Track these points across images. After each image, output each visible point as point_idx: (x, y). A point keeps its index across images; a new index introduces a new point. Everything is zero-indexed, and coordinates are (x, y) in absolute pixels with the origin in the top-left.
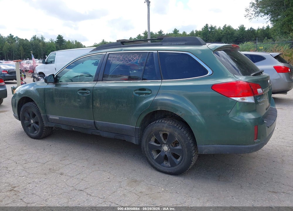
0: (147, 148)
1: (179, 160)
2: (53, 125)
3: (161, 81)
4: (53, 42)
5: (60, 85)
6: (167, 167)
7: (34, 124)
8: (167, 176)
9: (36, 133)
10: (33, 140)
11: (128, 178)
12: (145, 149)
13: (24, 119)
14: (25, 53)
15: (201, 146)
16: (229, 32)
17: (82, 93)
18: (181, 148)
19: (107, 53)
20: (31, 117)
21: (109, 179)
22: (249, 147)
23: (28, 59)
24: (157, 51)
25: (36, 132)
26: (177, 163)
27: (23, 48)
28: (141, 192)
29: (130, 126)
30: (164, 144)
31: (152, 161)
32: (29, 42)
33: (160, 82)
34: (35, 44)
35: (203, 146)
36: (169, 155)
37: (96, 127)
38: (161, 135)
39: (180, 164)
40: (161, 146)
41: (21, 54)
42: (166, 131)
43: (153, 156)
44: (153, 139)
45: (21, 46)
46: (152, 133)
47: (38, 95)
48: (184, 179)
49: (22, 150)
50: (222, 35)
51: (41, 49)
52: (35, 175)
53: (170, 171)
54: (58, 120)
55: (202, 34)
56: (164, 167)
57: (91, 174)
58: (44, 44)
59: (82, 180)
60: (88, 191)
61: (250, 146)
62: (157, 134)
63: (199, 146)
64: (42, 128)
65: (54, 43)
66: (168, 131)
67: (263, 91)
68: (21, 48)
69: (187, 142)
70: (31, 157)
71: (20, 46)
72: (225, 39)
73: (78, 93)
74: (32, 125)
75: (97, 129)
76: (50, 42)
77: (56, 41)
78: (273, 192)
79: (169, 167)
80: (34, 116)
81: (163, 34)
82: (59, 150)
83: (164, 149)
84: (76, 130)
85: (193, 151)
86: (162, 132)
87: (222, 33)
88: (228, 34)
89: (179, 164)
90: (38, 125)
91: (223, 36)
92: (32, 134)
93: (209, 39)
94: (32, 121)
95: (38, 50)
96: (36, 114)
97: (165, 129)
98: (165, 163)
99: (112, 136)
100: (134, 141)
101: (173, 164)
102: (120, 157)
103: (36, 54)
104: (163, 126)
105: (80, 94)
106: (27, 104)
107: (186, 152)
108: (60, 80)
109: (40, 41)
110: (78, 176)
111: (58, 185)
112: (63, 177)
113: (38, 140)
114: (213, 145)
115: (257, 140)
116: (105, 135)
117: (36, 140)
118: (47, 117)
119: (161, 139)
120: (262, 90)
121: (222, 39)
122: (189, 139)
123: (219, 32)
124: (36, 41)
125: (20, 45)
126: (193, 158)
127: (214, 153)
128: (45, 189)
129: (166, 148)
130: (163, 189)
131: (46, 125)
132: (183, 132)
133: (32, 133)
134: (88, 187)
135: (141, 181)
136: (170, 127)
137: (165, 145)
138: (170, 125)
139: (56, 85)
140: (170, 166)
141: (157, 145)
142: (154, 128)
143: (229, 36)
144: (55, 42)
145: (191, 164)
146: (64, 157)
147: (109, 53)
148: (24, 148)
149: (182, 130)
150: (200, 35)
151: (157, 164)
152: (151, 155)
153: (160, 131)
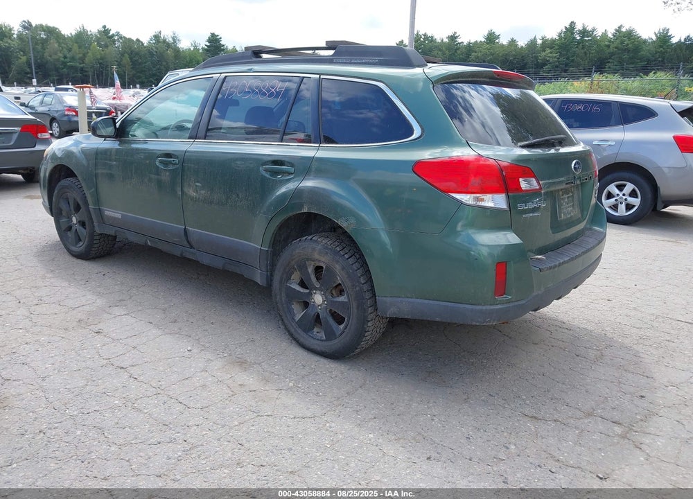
0: (283, 294)
1: (342, 327)
2: (111, 232)
3: (318, 145)
4: (198, 50)
5: (130, 142)
6: (318, 340)
7: (78, 227)
8: (316, 358)
9: (81, 247)
10: (75, 260)
11: (230, 355)
12: (278, 297)
13: (61, 213)
14: (134, 72)
15: (385, 299)
16: (628, 45)
17: (166, 164)
18: (346, 300)
19: (222, 75)
20: (73, 210)
21: (190, 353)
22: (482, 310)
23: (138, 86)
24: (318, 76)
25: (81, 243)
26: (338, 333)
27: (131, 59)
28: (241, 385)
29: (252, 244)
30: (316, 289)
31: (291, 324)
32: (145, 47)
33: (315, 149)
34: (156, 52)
35: (388, 300)
36: (324, 315)
37: (188, 242)
38: (310, 270)
39: (344, 334)
40: (310, 294)
41: (125, 72)
42: (320, 261)
43: (294, 315)
44: (296, 277)
45: (127, 55)
46: (293, 263)
47: (84, 162)
48: (349, 370)
49: (44, 278)
50: (608, 51)
51: (170, 64)
52: (45, 329)
53: (323, 349)
54: (119, 219)
55: (557, 47)
56: (312, 340)
57: (157, 339)
58: (177, 51)
59: (134, 348)
60: (134, 371)
61: (484, 308)
62: (302, 267)
63: (380, 298)
64: (92, 235)
65: (201, 51)
66: (324, 261)
67: (539, 184)
68: (126, 59)
69: (357, 289)
70: (54, 294)
71: (123, 55)
72: (615, 63)
73: (157, 164)
74: (74, 228)
75: (192, 247)
76: (192, 49)
77: (206, 47)
78: (532, 417)
79: (322, 340)
80: (78, 208)
81: (458, 43)
82: (116, 285)
83: (316, 301)
84: (154, 246)
85: (370, 309)
86: (313, 263)
87: (609, 46)
88: (625, 50)
89: (341, 334)
90: (85, 228)
91: (612, 54)
92: (74, 249)
93: (573, 61)
94: (74, 220)
95: (162, 67)
96: (80, 203)
97: (316, 256)
98: (316, 330)
99: (218, 263)
100: (259, 278)
101: (330, 335)
102: (236, 312)
103: (158, 76)
104: (314, 249)
105: (161, 166)
106: (65, 182)
107: (355, 310)
108: (131, 133)
109: (168, 45)
110: (129, 340)
111: (81, 352)
112: (98, 337)
113: (83, 262)
114: (408, 297)
115: (505, 296)
116: (206, 260)
117: (79, 261)
118: (100, 212)
119: (310, 278)
120: (538, 181)
121: (609, 62)
122: (363, 282)
123: (602, 44)
124: (159, 44)
125: (125, 52)
126: (369, 324)
127: (409, 317)
128: (52, 357)
129: (318, 299)
130: (291, 385)
131: (98, 230)
132: (352, 264)
133: (73, 246)
134: (140, 362)
135: (255, 363)
136: (327, 253)
137: (318, 292)
138: (326, 248)
139: (121, 143)
140: (325, 338)
141: (302, 290)
142: (297, 251)
143: (626, 56)
144: (203, 48)
145: (364, 336)
146: (120, 301)
147: (226, 76)
148: (49, 275)
149: (351, 261)
150: (551, 49)
151: (300, 331)
152: (290, 311)
153: (307, 259)
